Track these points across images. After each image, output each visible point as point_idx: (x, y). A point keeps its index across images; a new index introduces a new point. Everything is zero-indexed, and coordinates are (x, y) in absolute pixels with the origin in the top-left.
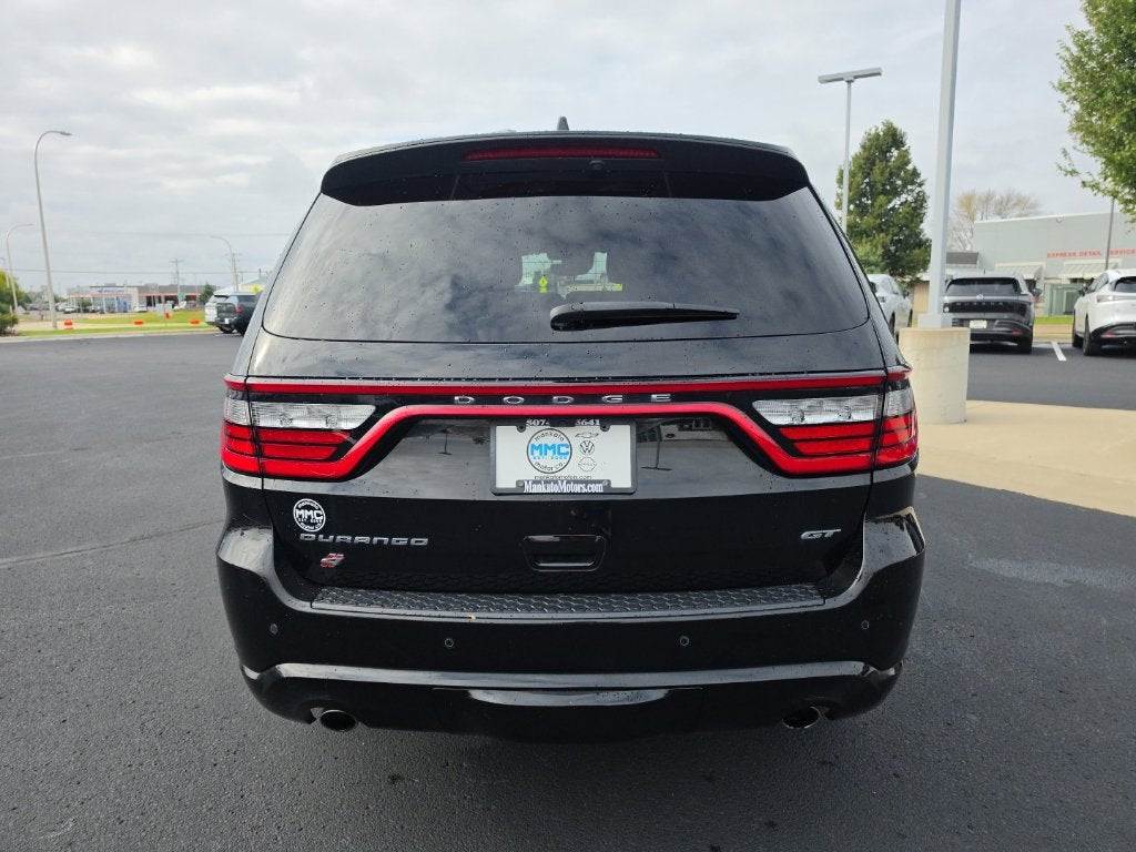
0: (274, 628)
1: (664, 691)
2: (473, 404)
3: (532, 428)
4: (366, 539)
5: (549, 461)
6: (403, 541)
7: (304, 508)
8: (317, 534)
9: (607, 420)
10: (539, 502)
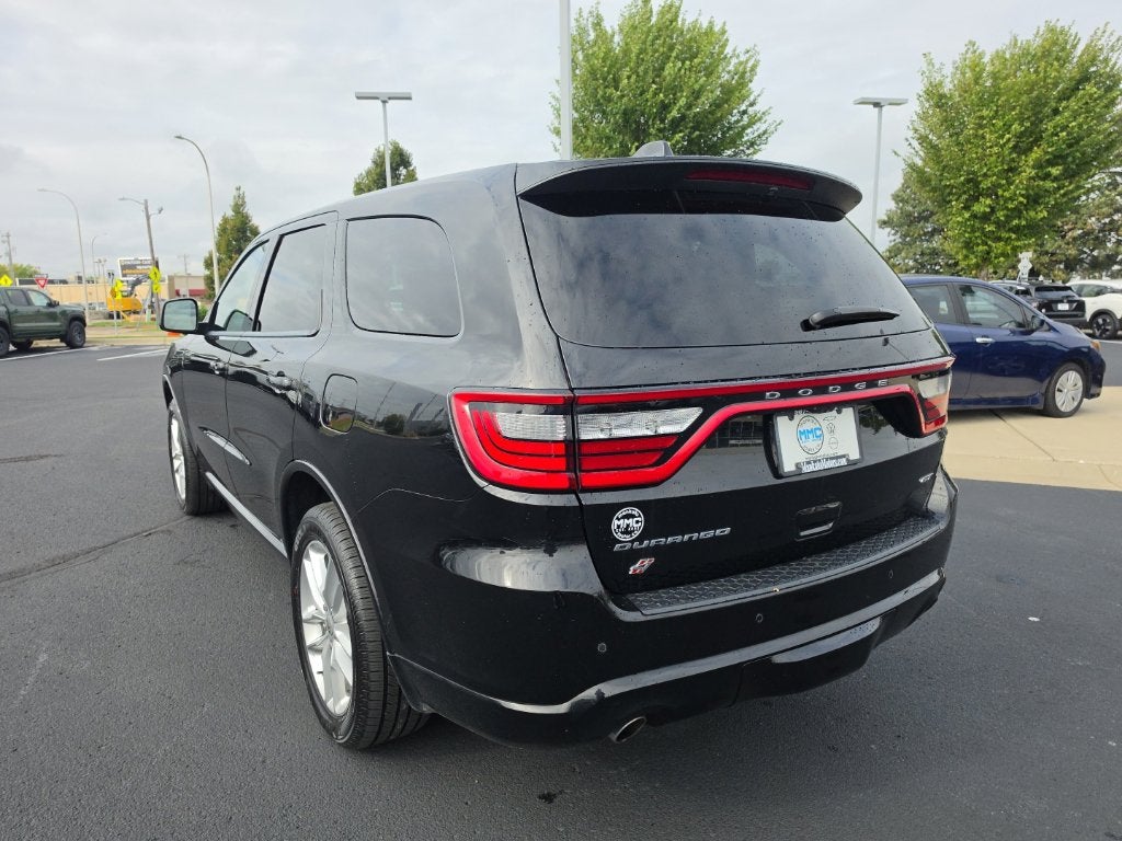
0: (602, 647)
1: (878, 619)
2: (780, 398)
3: (798, 416)
4: (679, 539)
5: (812, 444)
6: (710, 533)
7: (624, 517)
8: (632, 542)
9: (839, 405)
10: (810, 480)
